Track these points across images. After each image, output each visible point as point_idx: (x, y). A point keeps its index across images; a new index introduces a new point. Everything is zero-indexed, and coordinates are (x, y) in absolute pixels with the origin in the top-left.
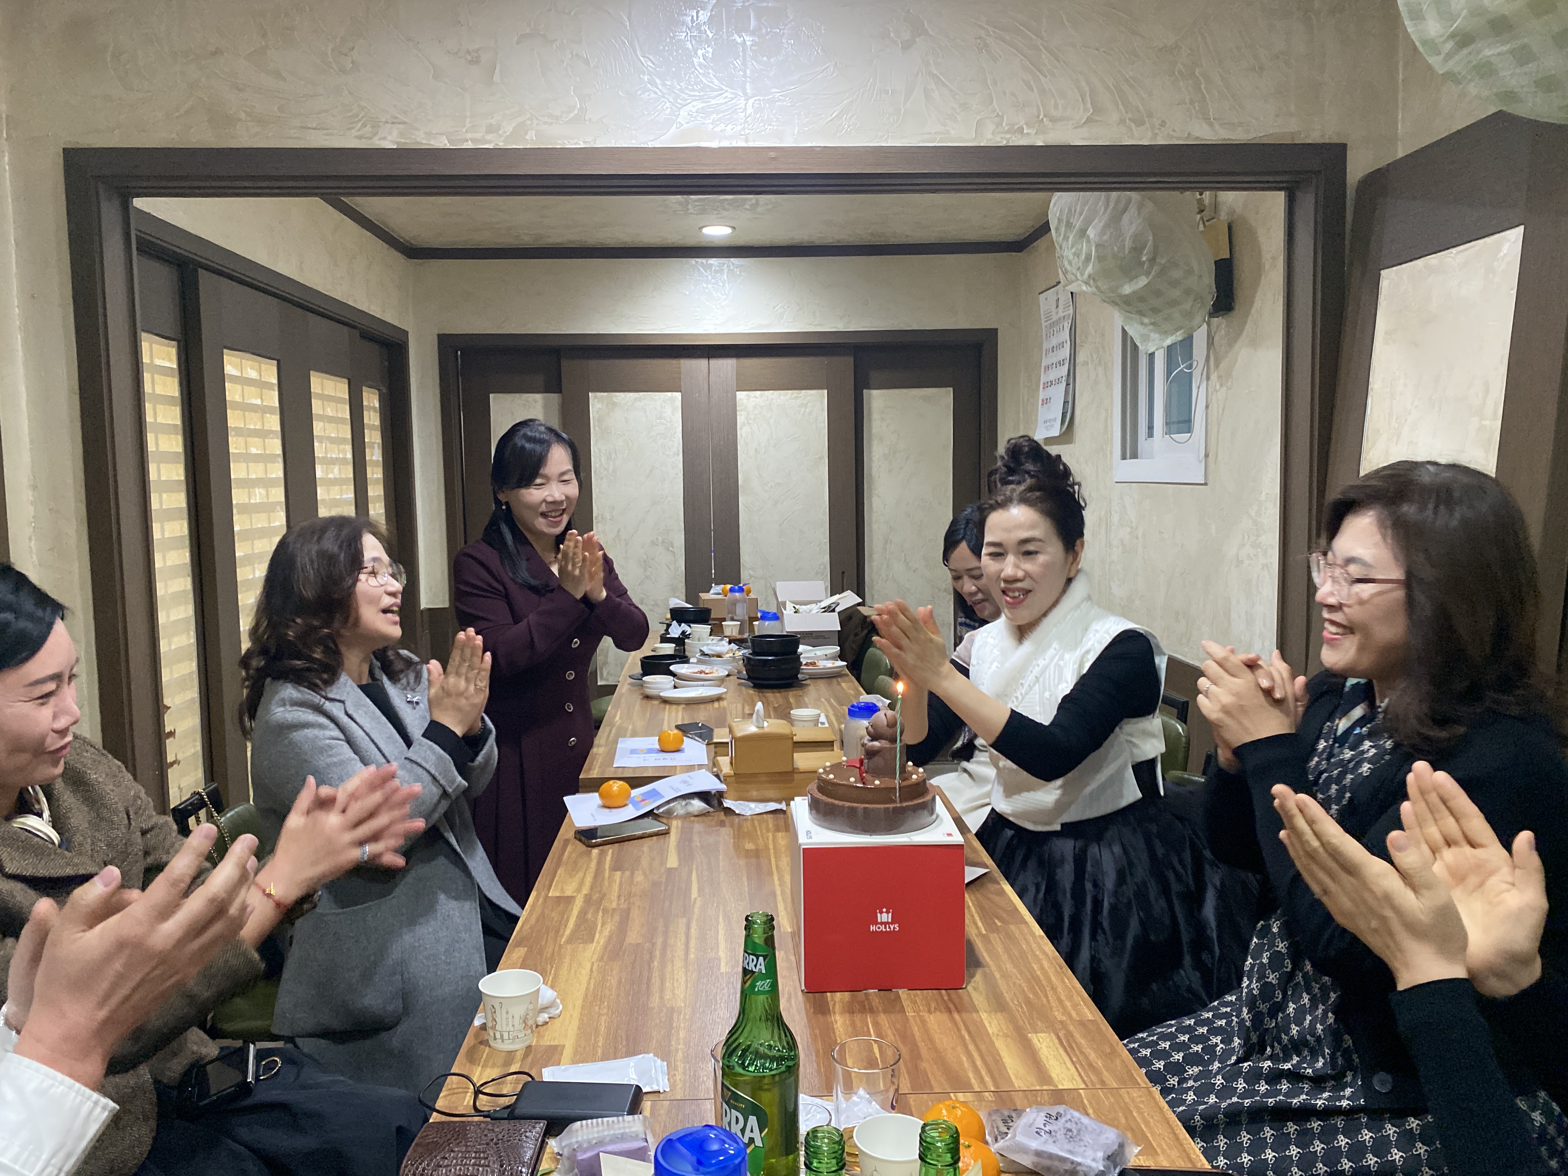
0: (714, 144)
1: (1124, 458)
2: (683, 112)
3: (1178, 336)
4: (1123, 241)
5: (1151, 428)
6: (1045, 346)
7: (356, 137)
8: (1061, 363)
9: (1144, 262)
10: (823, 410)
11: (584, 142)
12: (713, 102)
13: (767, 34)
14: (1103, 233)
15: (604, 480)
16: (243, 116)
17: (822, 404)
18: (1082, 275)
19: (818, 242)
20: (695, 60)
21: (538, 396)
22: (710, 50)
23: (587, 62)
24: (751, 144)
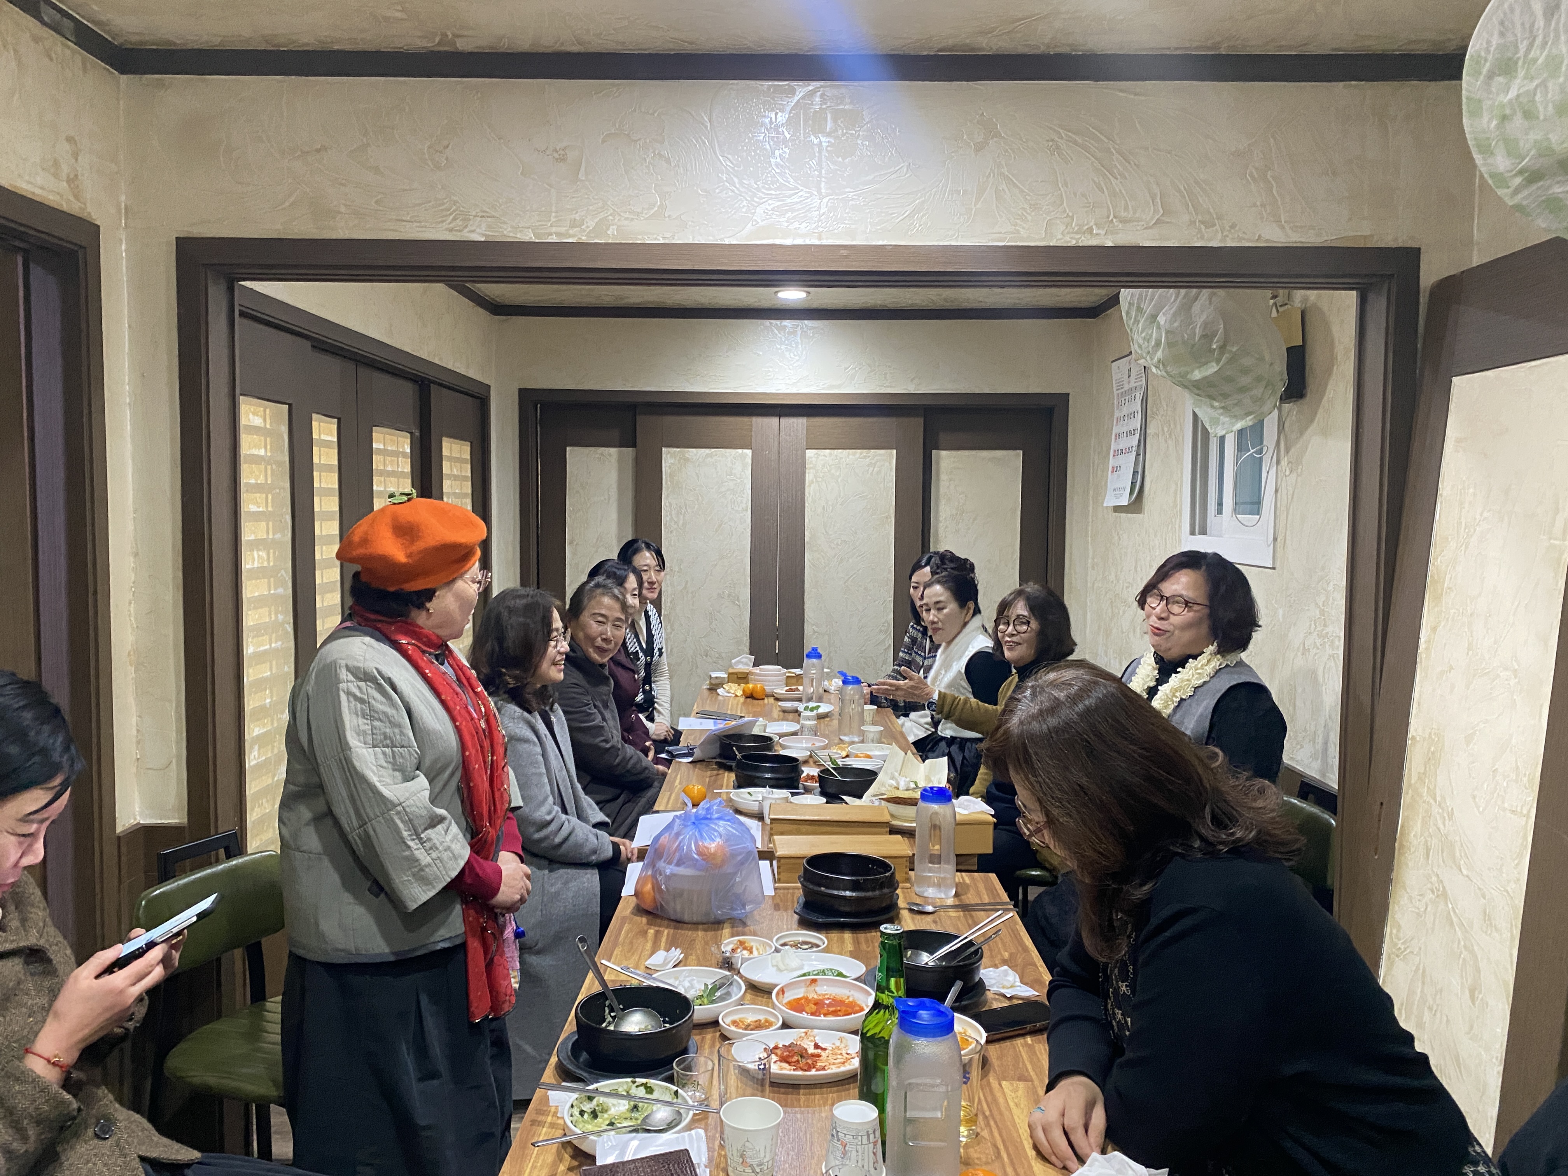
0: (788, 242)
1: (1192, 533)
2: (759, 210)
3: (1247, 422)
4: (1194, 328)
5: (1220, 504)
6: (1117, 414)
7: (446, 229)
8: (1132, 433)
9: (1214, 350)
10: (891, 469)
11: (664, 238)
12: (789, 201)
13: (843, 135)
14: (1172, 322)
15: (674, 533)
16: (343, 209)
17: (890, 463)
18: (1152, 359)
19: (891, 306)
20: (772, 160)
21: (613, 450)
22: (787, 151)
23: (668, 161)
24: (824, 242)
